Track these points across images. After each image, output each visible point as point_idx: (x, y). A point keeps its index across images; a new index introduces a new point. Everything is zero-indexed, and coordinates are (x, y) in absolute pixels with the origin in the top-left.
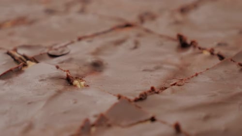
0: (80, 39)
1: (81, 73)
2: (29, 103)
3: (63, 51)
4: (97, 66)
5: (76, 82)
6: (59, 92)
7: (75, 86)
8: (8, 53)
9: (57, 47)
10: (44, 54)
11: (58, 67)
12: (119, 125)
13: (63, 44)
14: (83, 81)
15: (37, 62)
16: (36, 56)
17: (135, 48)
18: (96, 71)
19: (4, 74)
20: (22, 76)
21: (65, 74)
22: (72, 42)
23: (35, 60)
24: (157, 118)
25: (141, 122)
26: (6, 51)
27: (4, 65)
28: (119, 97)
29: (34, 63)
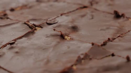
0: (62, 15)
1: (67, 32)
2: (44, 49)
3: (54, 21)
4: (75, 29)
5: (66, 37)
6: (59, 42)
7: (66, 39)
8: (25, 23)
9: (51, 19)
10: (44, 23)
11: (54, 30)
12: (96, 59)
13: (53, 18)
14: (69, 36)
15: (42, 28)
16: (41, 24)
17: (92, 18)
18: (75, 31)
19: (25, 35)
20: (35, 35)
21: (60, 34)
22: (58, 17)
23: (40, 26)
24: (115, 54)
25: (107, 56)
26: (24, 22)
27: (24, 29)
28: (93, 44)
29: (40, 28)
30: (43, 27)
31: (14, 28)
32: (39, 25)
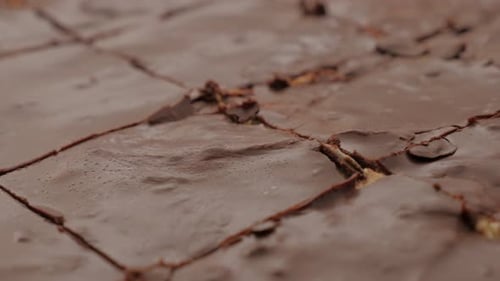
0: (472, 122)
1: (488, 202)
3: (440, 149)
5: (482, 224)
6: (450, 247)
7: (481, 233)
8: (322, 150)
9: (427, 138)
10: (399, 153)
11: (437, 188)
13: (437, 134)
14: (494, 220)
15: (388, 173)
16: (384, 159)
19: (316, 200)
20: (359, 202)
21: (457, 206)
22: (458, 129)
23: (382, 167)
26: (318, 145)
27: (315, 175)
29: (381, 175)
30: (391, 170)
31: (278, 165)
32: (377, 162)
